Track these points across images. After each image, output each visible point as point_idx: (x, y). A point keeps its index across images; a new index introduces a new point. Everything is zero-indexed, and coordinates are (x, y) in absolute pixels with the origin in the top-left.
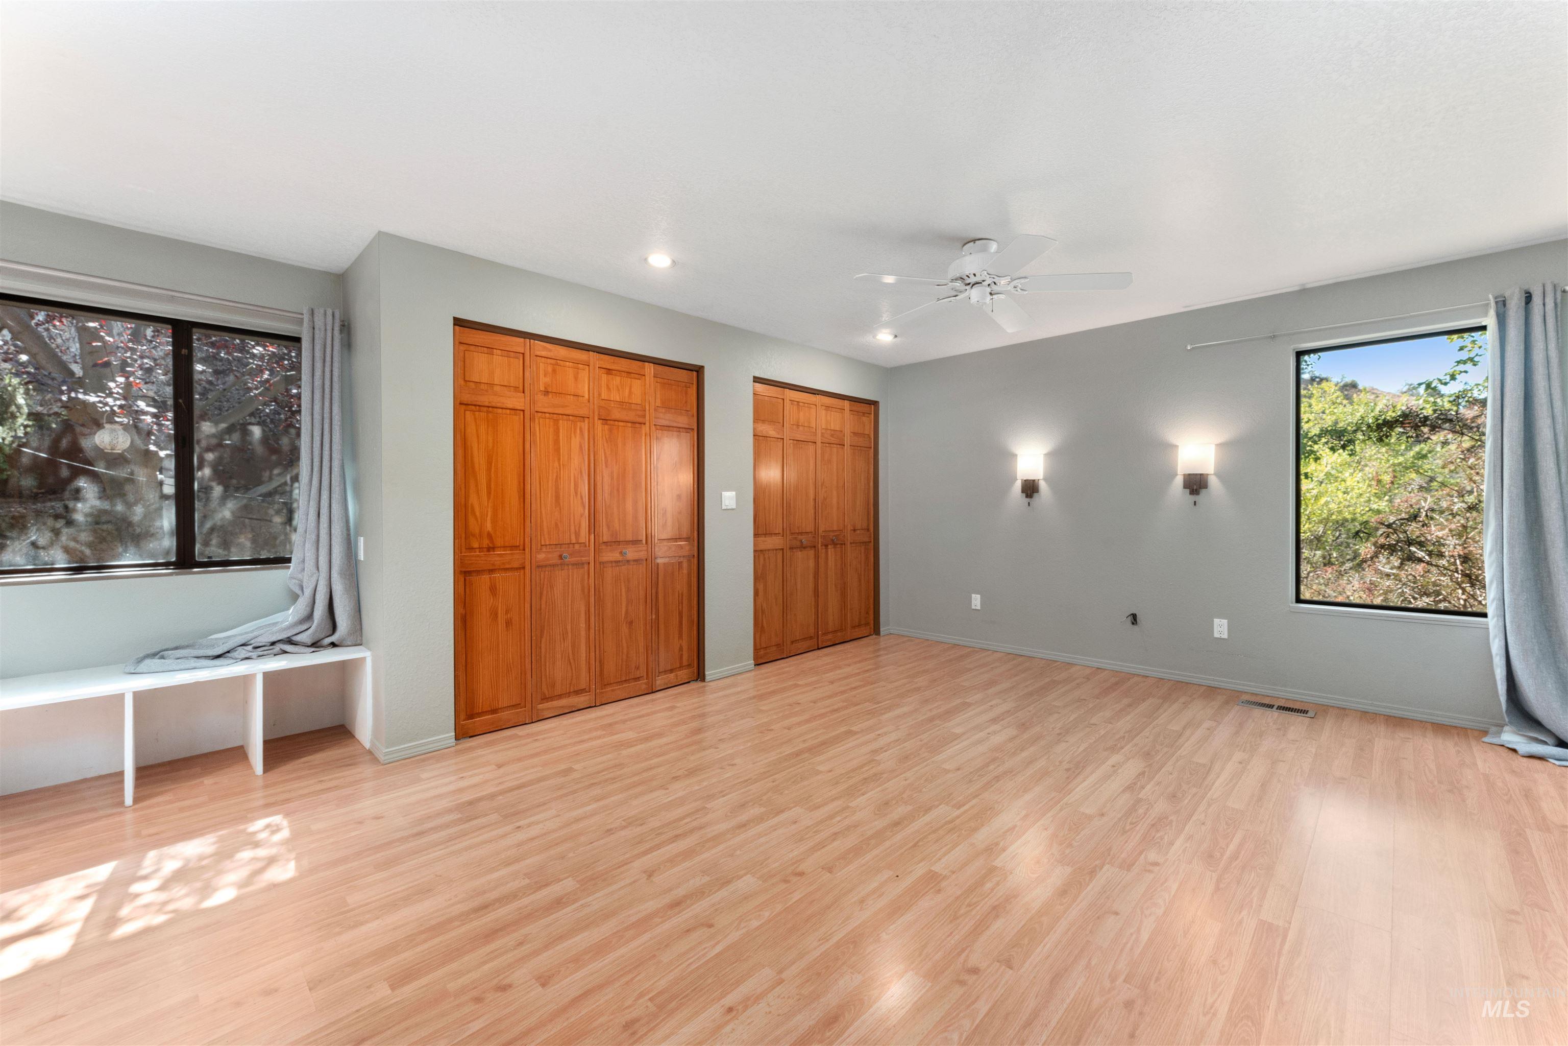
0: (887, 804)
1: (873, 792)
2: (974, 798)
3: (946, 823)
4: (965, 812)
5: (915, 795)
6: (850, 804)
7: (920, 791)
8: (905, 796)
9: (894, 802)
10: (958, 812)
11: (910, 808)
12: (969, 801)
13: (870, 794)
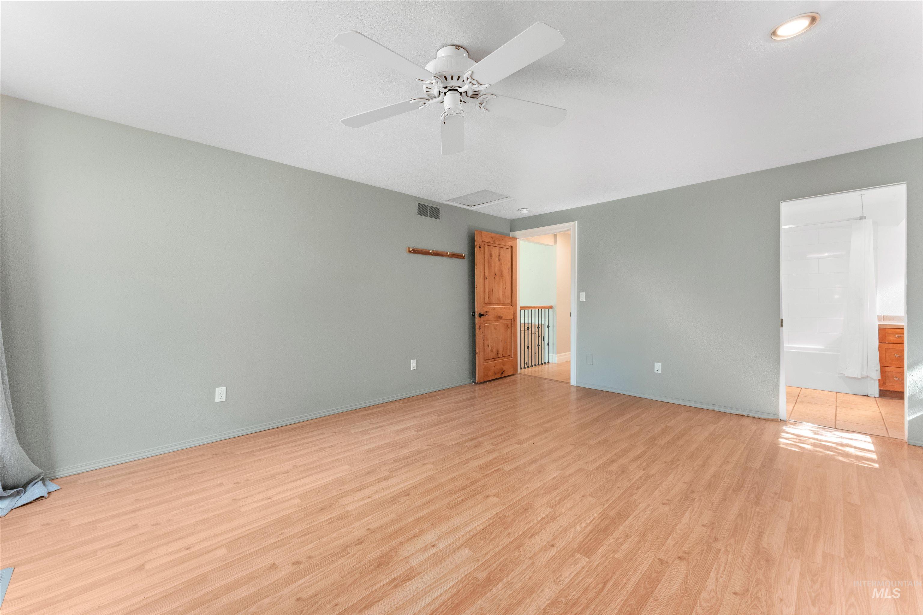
0: (540, 472)
1: (549, 479)
2: (487, 475)
3: (509, 461)
4: (496, 467)
5: (522, 477)
6: (561, 472)
7: (519, 479)
8: (529, 476)
9: (535, 473)
10: (500, 467)
11: (527, 469)
12: (491, 473)
13: (551, 478)
